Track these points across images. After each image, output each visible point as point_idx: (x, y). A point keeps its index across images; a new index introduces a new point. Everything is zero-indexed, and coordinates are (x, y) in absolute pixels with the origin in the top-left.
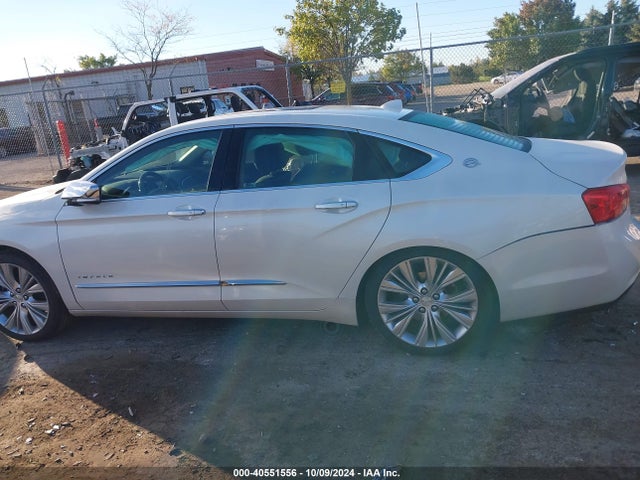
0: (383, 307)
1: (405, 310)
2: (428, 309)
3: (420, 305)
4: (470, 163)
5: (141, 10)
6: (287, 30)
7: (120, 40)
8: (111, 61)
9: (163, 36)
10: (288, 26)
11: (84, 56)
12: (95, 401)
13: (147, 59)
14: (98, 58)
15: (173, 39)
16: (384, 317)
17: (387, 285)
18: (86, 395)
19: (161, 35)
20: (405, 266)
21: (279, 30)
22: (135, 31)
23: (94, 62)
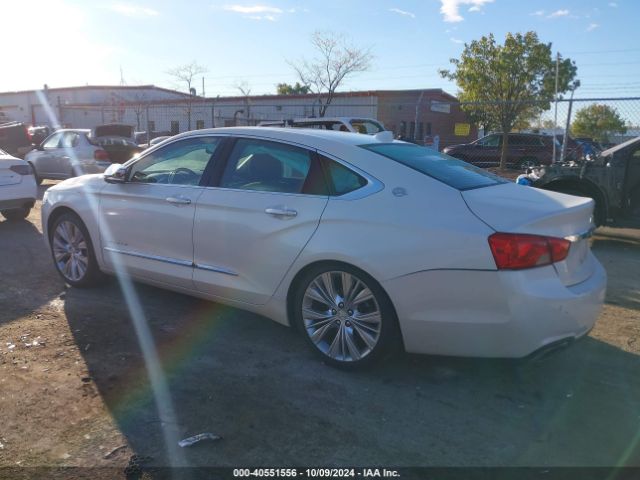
0: (307, 312)
1: (323, 319)
2: (343, 323)
3: (336, 318)
4: (399, 192)
5: (328, 46)
6: (451, 73)
7: (305, 71)
8: (305, 89)
9: (343, 70)
10: (453, 69)
11: (282, 83)
12: (74, 335)
13: (325, 90)
14: (293, 86)
15: (350, 74)
16: (307, 323)
17: (312, 293)
18: (72, 329)
19: (341, 70)
20: (327, 277)
21: (442, 72)
22: (320, 64)
23: (290, 89)
